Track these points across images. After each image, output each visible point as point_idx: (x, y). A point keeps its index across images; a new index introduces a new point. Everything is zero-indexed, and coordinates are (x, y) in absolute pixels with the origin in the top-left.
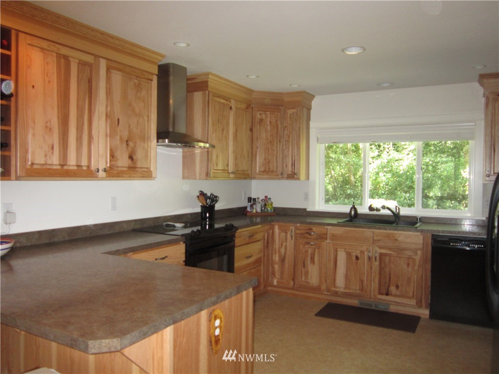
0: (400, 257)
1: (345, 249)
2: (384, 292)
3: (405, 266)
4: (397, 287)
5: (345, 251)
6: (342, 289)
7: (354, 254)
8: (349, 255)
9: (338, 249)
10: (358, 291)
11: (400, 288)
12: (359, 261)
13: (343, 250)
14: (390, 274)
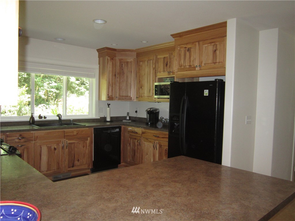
0: (79, 144)
1: (47, 145)
2: (72, 166)
3: (83, 148)
4: (78, 160)
5: (47, 146)
6: (45, 172)
7: (53, 147)
8: (49, 149)
9: (42, 146)
10: (56, 170)
11: (79, 161)
12: (56, 151)
13: (45, 146)
14: (74, 155)
